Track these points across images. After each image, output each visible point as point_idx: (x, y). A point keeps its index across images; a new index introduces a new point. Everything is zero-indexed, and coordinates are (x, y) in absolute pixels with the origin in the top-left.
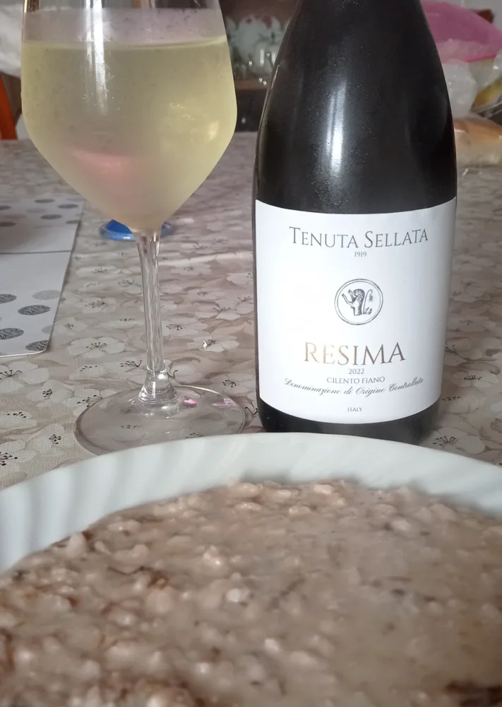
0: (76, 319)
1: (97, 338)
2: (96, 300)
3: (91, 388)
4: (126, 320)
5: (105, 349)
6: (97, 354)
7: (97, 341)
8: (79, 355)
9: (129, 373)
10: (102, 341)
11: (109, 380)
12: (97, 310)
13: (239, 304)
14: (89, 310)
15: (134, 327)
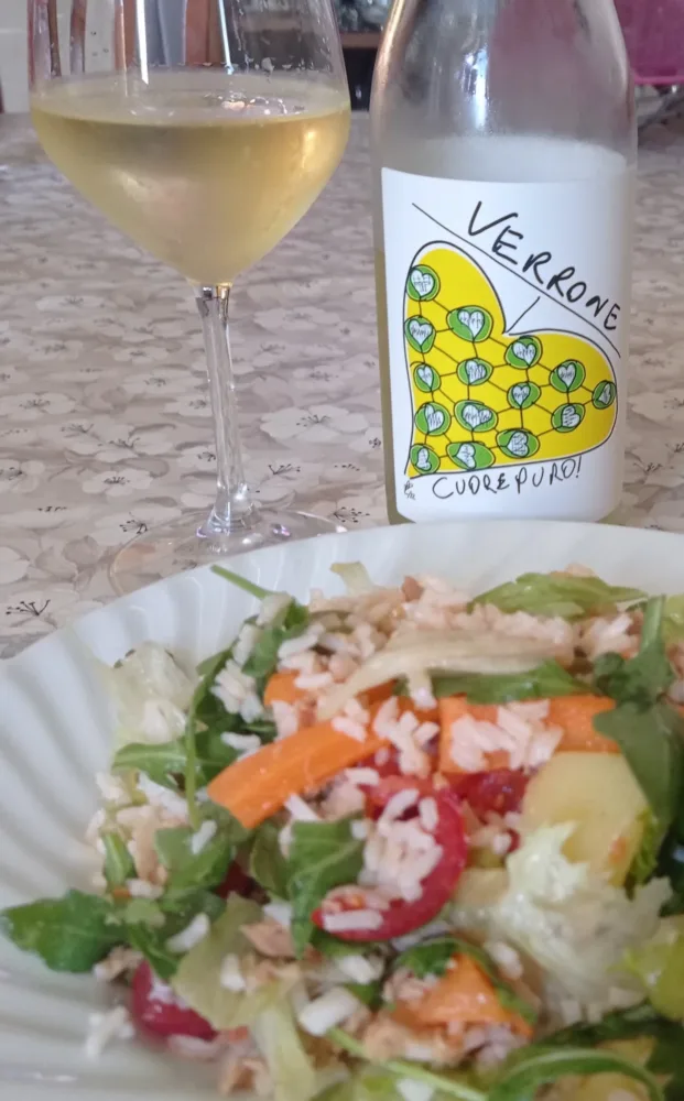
0: (17, 368)
1: (38, 394)
2: (53, 343)
3: (10, 458)
4: (88, 371)
5: (45, 408)
6: (33, 414)
7: (36, 398)
8: (6, 416)
9: (71, 440)
10: (45, 398)
11: (39, 448)
12: (52, 356)
13: (259, 353)
14: (40, 357)
15: (95, 381)
